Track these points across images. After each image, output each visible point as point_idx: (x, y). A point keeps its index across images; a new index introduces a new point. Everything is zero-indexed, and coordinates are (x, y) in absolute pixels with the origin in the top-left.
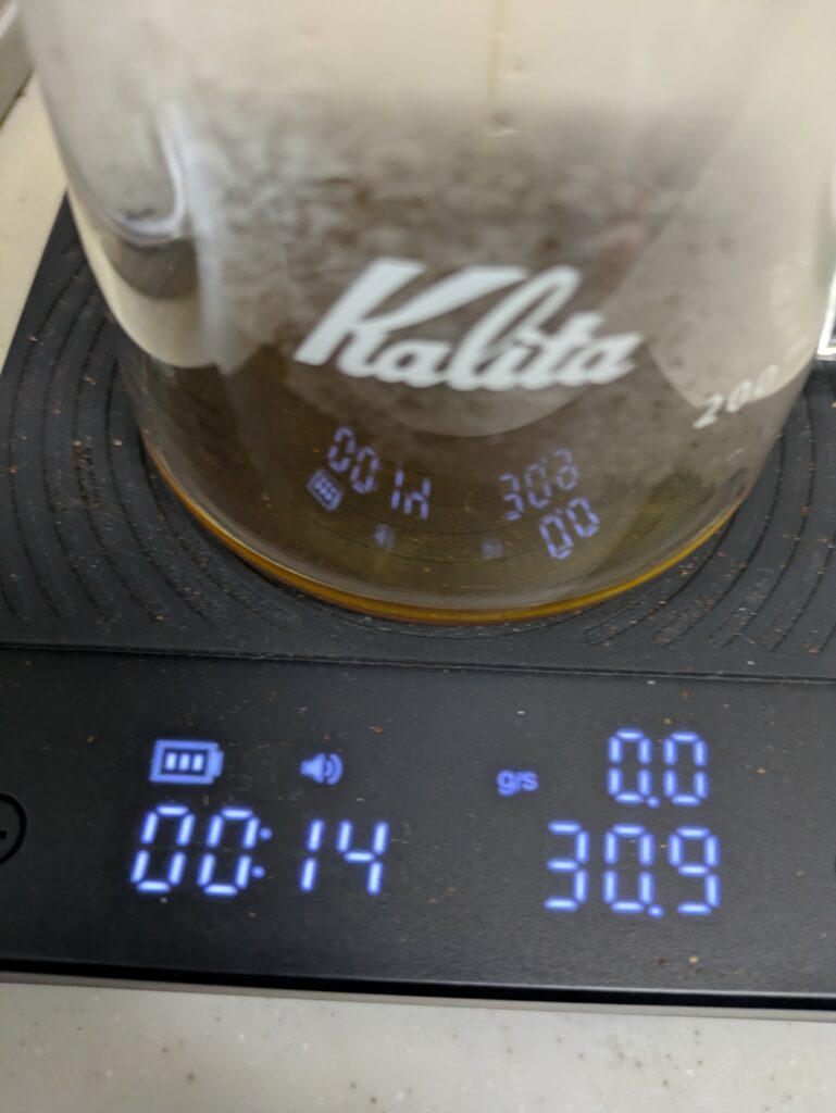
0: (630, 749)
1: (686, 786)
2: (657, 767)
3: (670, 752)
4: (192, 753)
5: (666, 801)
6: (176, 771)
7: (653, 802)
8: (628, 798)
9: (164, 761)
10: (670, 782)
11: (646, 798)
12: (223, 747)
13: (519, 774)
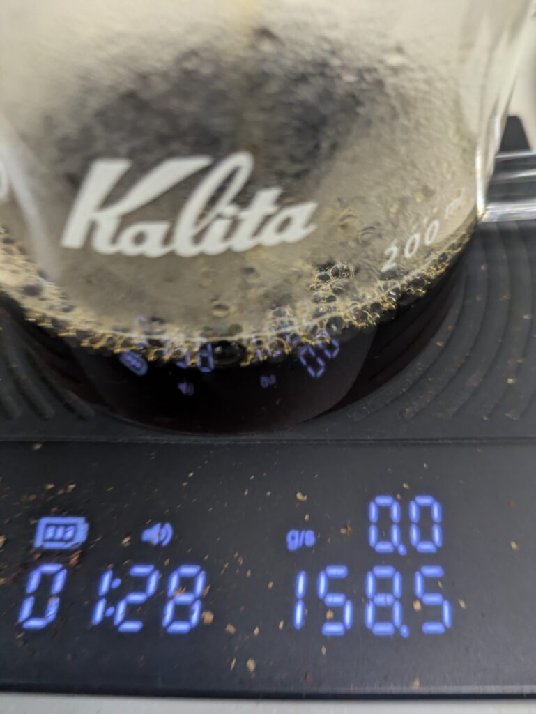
0: (384, 512)
1: (426, 535)
2: (405, 524)
3: (414, 513)
4: (66, 526)
5: (411, 549)
6: (52, 540)
7: (402, 549)
8: (384, 547)
9: (45, 533)
10: (414, 534)
11: (396, 547)
12: (88, 520)
13: (303, 533)
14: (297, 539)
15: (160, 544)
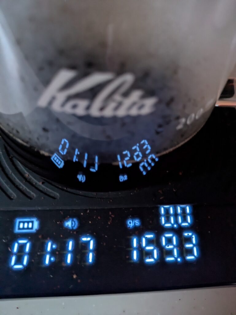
0: (167, 210)
1: (185, 220)
3: (179, 210)
4: (28, 222)
6: (23, 228)
8: (168, 225)
9: (19, 226)
10: (180, 219)
11: (173, 225)
12: (38, 220)
13: (134, 221)
14: (132, 223)
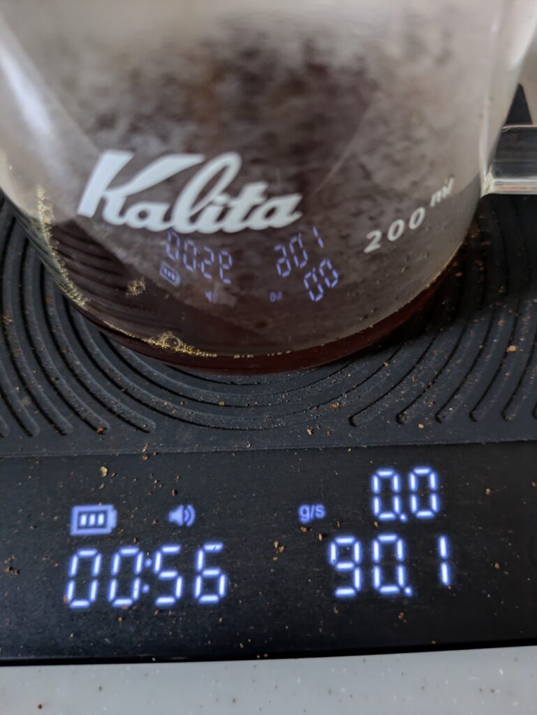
0: (386, 483)
1: (424, 504)
2: (405, 493)
3: (413, 483)
4: (97, 513)
5: (412, 516)
6: (87, 526)
7: (403, 517)
8: (387, 516)
9: (79, 521)
10: (414, 502)
11: (398, 516)
13: (313, 507)
14: (308, 513)
15: (185, 524)
